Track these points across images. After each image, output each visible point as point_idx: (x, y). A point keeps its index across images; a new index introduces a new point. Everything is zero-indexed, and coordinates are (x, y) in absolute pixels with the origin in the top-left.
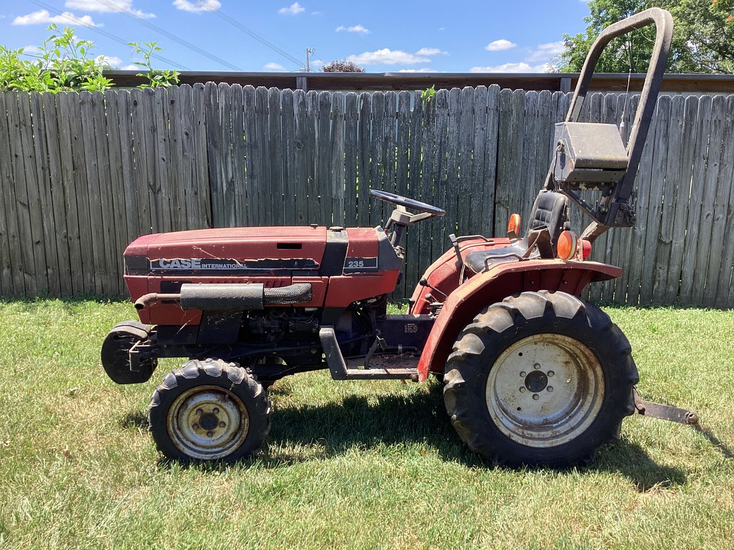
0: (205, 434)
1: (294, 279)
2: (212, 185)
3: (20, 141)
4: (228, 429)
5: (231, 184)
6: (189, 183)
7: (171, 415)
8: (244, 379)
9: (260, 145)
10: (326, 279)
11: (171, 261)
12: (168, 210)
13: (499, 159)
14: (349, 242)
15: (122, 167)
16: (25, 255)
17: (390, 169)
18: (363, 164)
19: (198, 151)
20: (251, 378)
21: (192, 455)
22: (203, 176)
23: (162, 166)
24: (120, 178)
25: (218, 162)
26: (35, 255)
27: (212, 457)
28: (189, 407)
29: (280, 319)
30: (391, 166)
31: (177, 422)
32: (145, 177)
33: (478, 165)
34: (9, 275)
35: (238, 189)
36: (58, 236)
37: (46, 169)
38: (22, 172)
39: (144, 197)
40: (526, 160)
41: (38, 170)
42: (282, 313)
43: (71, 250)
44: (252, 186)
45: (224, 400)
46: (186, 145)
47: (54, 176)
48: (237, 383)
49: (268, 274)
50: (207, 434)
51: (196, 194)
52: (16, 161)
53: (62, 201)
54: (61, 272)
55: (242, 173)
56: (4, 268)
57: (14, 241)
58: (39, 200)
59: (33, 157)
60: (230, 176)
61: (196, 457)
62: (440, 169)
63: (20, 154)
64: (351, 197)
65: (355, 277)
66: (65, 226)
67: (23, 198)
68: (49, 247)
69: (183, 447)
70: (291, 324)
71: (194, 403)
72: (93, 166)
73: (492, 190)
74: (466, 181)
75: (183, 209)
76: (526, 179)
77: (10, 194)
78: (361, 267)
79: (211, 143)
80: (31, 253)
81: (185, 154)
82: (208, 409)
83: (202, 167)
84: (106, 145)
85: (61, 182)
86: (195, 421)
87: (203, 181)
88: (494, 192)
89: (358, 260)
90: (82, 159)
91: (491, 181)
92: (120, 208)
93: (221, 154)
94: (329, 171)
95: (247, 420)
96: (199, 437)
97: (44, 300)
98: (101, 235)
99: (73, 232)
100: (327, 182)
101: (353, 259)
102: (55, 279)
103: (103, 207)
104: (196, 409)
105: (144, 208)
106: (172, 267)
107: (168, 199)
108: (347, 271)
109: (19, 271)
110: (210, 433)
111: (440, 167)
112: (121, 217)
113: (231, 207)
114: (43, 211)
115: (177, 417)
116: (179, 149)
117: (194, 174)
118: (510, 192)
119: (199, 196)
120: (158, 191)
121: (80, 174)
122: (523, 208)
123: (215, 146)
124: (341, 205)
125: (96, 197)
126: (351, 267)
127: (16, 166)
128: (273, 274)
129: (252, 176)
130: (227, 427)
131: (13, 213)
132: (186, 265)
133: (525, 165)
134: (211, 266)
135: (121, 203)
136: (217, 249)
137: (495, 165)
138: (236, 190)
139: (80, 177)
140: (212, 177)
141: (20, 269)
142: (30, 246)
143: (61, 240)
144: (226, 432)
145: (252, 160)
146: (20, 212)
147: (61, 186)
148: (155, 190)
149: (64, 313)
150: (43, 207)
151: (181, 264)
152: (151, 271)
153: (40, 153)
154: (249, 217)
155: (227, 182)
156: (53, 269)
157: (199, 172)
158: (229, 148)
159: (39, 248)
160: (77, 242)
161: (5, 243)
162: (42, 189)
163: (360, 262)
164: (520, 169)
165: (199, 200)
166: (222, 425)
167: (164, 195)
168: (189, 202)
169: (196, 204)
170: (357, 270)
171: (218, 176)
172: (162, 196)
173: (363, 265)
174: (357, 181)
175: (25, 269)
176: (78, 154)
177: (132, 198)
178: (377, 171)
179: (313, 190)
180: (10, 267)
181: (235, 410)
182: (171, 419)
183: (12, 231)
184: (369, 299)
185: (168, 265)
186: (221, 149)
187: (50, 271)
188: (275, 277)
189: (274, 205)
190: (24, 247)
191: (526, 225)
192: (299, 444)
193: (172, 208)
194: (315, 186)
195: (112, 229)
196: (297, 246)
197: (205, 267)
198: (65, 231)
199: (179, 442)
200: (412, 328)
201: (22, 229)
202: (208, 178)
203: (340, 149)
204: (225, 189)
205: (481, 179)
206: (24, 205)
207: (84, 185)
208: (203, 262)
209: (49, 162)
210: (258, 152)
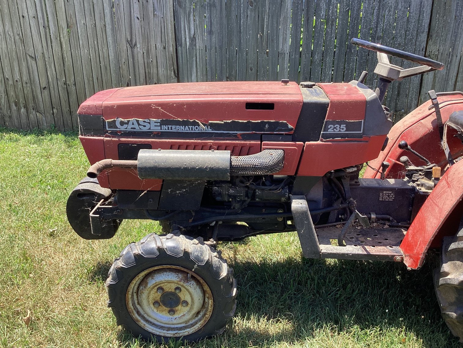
0: (167, 312)
1: (265, 145)
2: (177, 39)
3: (25, 4)
4: (191, 308)
5: (193, 39)
6: (159, 39)
7: (130, 293)
8: (208, 260)
9: (218, 5)
10: (301, 145)
11: (129, 121)
12: (143, 63)
13: (433, 15)
14: (331, 102)
15: (105, 26)
16: (36, 98)
17: (332, 25)
18: (308, 20)
19: (166, 10)
20: (216, 256)
21: (153, 332)
22: (170, 32)
23: (137, 24)
24: (104, 34)
25: (182, 19)
26: (43, 98)
27: (174, 334)
28: (149, 286)
29: (247, 187)
30: (332, 22)
31: (137, 297)
32: (124, 35)
33: (413, 21)
34: (26, 113)
35: (199, 44)
36: (59, 83)
37: (46, 27)
38: (28, 31)
39: (123, 51)
40: (458, 17)
41: (41, 28)
42: (249, 181)
43: (70, 94)
44: (210, 42)
45: (186, 280)
46: (156, 5)
47: (53, 33)
48: (200, 264)
49: (234, 138)
50: (169, 312)
51: (164, 48)
52: (23, 21)
53: (60, 54)
54: (63, 112)
55: (202, 29)
56: (21, 108)
57: (27, 87)
58: (43, 53)
59: (36, 17)
60: (192, 32)
61: (158, 333)
62: (377, 24)
63: (26, 15)
64: (295, 51)
65: (335, 143)
66: (63, 75)
67: (31, 52)
68: (53, 92)
69: (144, 323)
70: (258, 192)
71: (154, 282)
72: (83, 25)
73: (424, 44)
74: (401, 36)
75: (155, 61)
76: (457, 35)
77: (21, 49)
78: (343, 131)
79: (176, 3)
80: (40, 96)
81: (155, 13)
82: (170, 288)
83: (169, 25)
84: (92, 6)
85: (59, 39)
86: (157, 299)
87: (170, 38)
88: (425, 46)
89: (340, 123)
90: (74, 19)
91: (424, 36)
92: (106, 60)
93: (185, 13)
94: (277, 27)
95: (211, 302)
96: (161, 315)
97: (51, 134)
98: (91, 83)
99: (70, 80)
100: (275, 37)
101: (333, 123)
102: (59, 117)
103: (92, 60)
104: (156, 288)
105: (124, 61)
106: (129, 128)
107: (142, 53)
108: (325, 136)
109: (32, 110)
110: (172, 311)
111: (378, 23)
112: (106, 68)
113: (193, 61)
114: (47, 63)
115: (137, 293)
116: (151, 9)
117: (163, 31)
118: (440, 46)
119: (167, 50)
120: (134, 46)
121: (73, 31)
122: (451, 62)
123: (180, 6)
124: (286, 59)
125: (86, 51)
126: (330, 131)
127: (23, 25)
128: (241, 138)
129: (210, 32)
130: (189, 306)
131: (24, 64)
132: (145, 126)
133: (457, 21)
134: (171, 128)
135: (106, 56)
136: (178, 108)
137: (429, 21)
138: (197, 45)
139: (73, 34)
140: (177, 34)
141: (33, 109)
142: (39, 91)
143: (62, 87)
144: (189, 312)
145: (211, 18)
146: (30, 63)
147: (59, 42)
148: (132, 45)
149: (63, 146)
150: (46, 59)
151: (139, 124)
152: (107, 132)
153: (41, 14)
154: (208, 69)
155: (190, 38)
156: (57, 109)
157: (167, 29)
158: (192, 7)
159: (46, 92)
160: (73, 88)
161: (20, 88)
162: (44, 44)
163: (343, 126)
164: (452, 25)
165: (167, 54)
166: (184, 305)
167: (139, 49)
168: (159, 55)
169: (165, 58)
170: (337, 135)
171: (183, 32)
172: (137, 50)
173: (345, 129)
174: (302, 36)
175: (36, 109)
176: (71, 15)
177: (114, 52)
178: (320, 27)
179: (262, 44)
180: (26, 107)
181: (198, 290)
182: (130, 296)
183: (25, 79)
184: (349, 168)
185: (125, 126)
186: (185, 8)
187: (55, 111)
188: (242, 142)
189: (229, 59)
190: (34, 91)
191: (451, 77)
192: (264, 317)
193: (146, 60)
194: (264, 41)
195: (100, 78)
196: (269, 106)
197: (165, 128)
198: (65, 79)
199: (139, 318)
200: (389, 196)
201: (32, 76)
202: (174, 34)
203: (288, 6)
204: (188, 44)
205: (415, 34)
206: (32, 58)
207: (77, 42)
208: (163, 123)
209: (48, 21)
210: (216, 10)
